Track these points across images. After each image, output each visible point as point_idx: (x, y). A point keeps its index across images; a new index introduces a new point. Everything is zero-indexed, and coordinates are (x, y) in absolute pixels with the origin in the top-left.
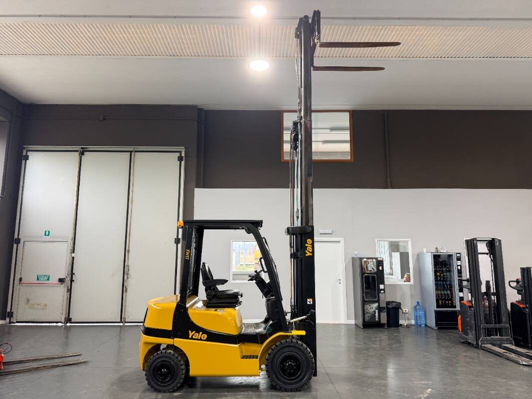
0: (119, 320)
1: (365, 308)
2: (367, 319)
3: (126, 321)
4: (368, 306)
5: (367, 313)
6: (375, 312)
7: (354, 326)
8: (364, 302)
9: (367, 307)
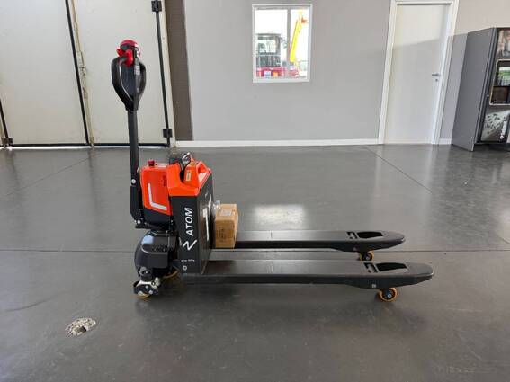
0: (85, 142)
1: (486, 119)
2: (485, 135)
3: (96, 142)
4: (492, 115)
5: (488, 126)
6: (502, 125)
7: (449, 148)
8: (486, 109)
9: (490, 116)
